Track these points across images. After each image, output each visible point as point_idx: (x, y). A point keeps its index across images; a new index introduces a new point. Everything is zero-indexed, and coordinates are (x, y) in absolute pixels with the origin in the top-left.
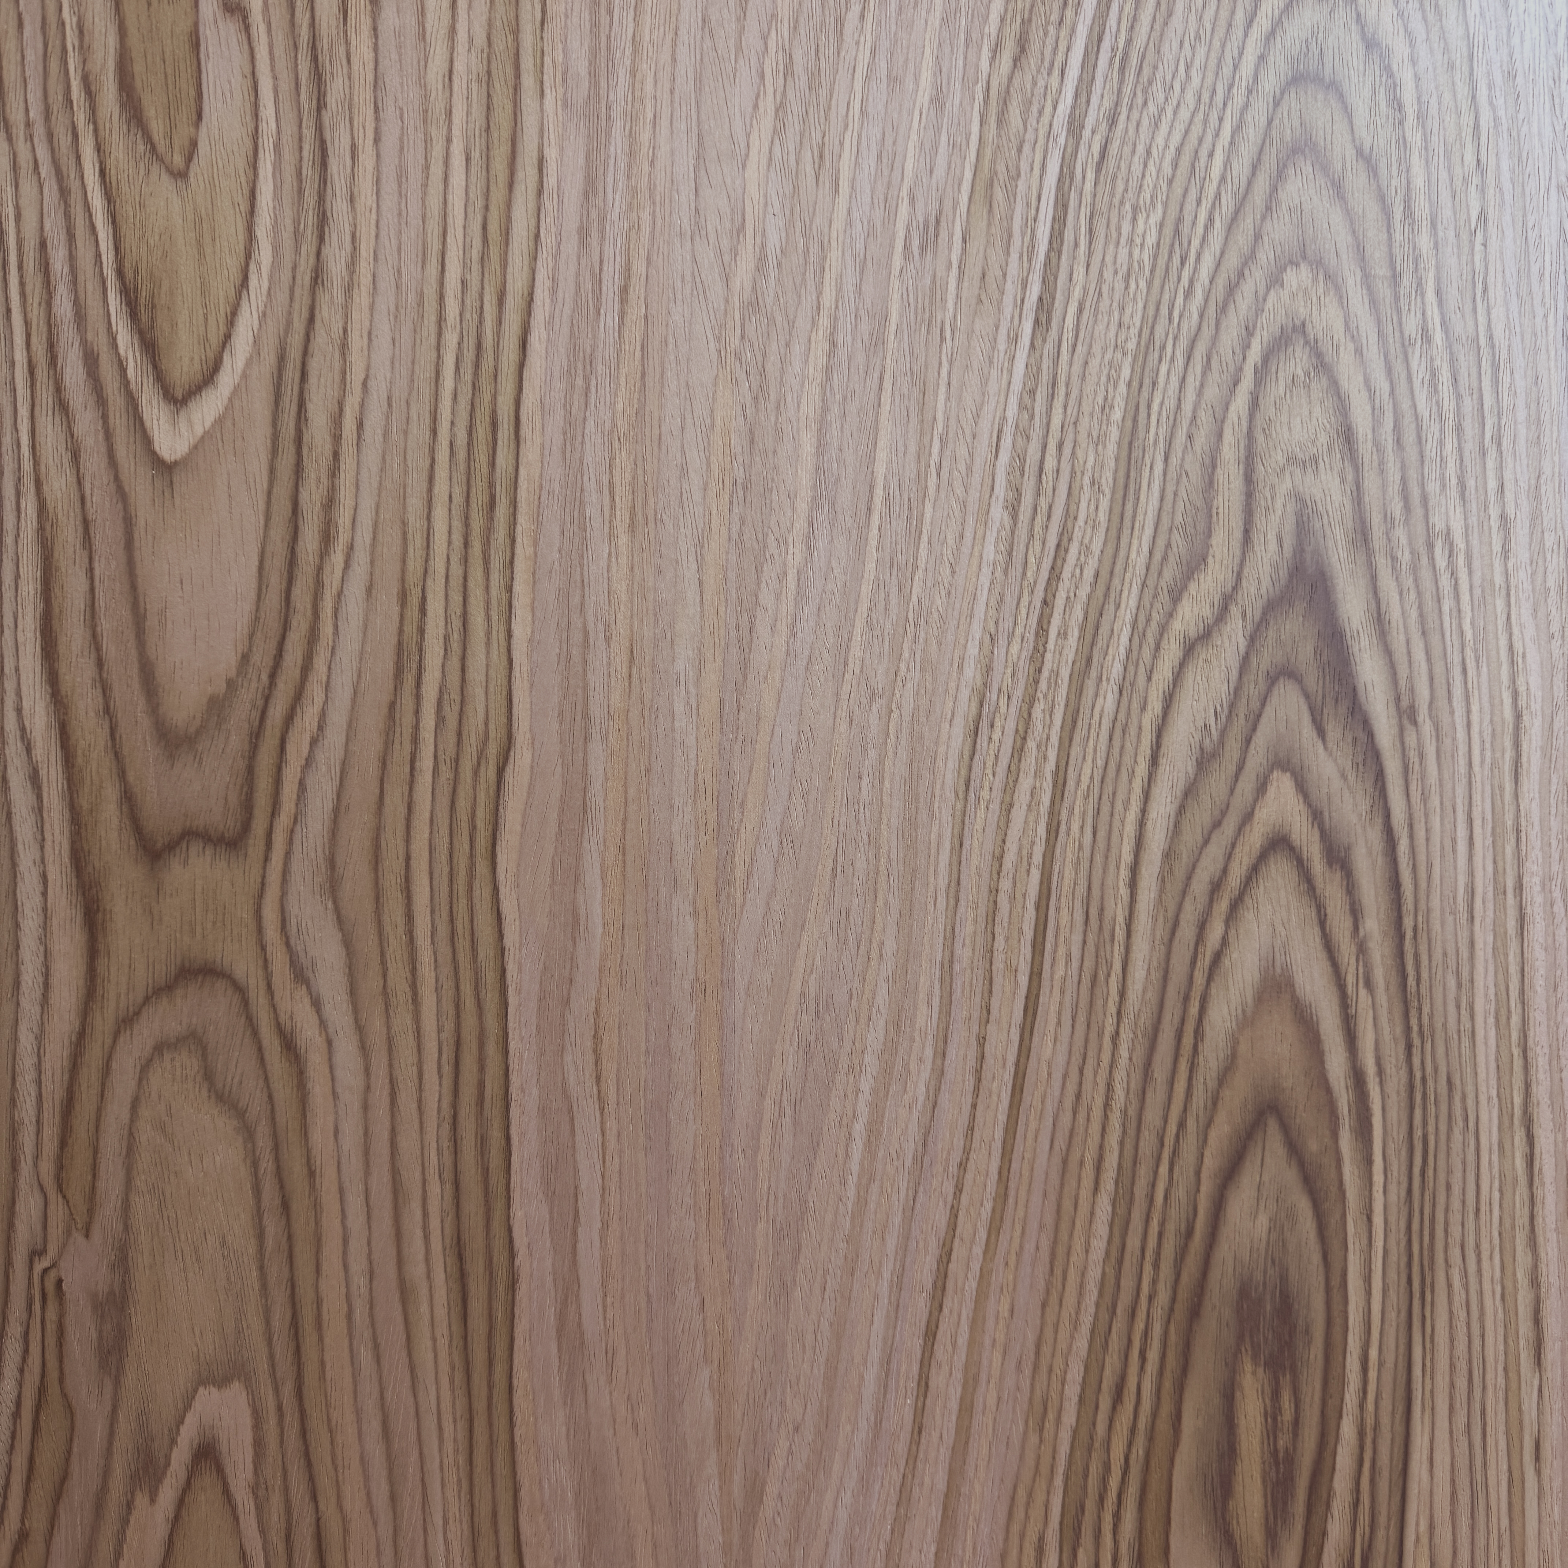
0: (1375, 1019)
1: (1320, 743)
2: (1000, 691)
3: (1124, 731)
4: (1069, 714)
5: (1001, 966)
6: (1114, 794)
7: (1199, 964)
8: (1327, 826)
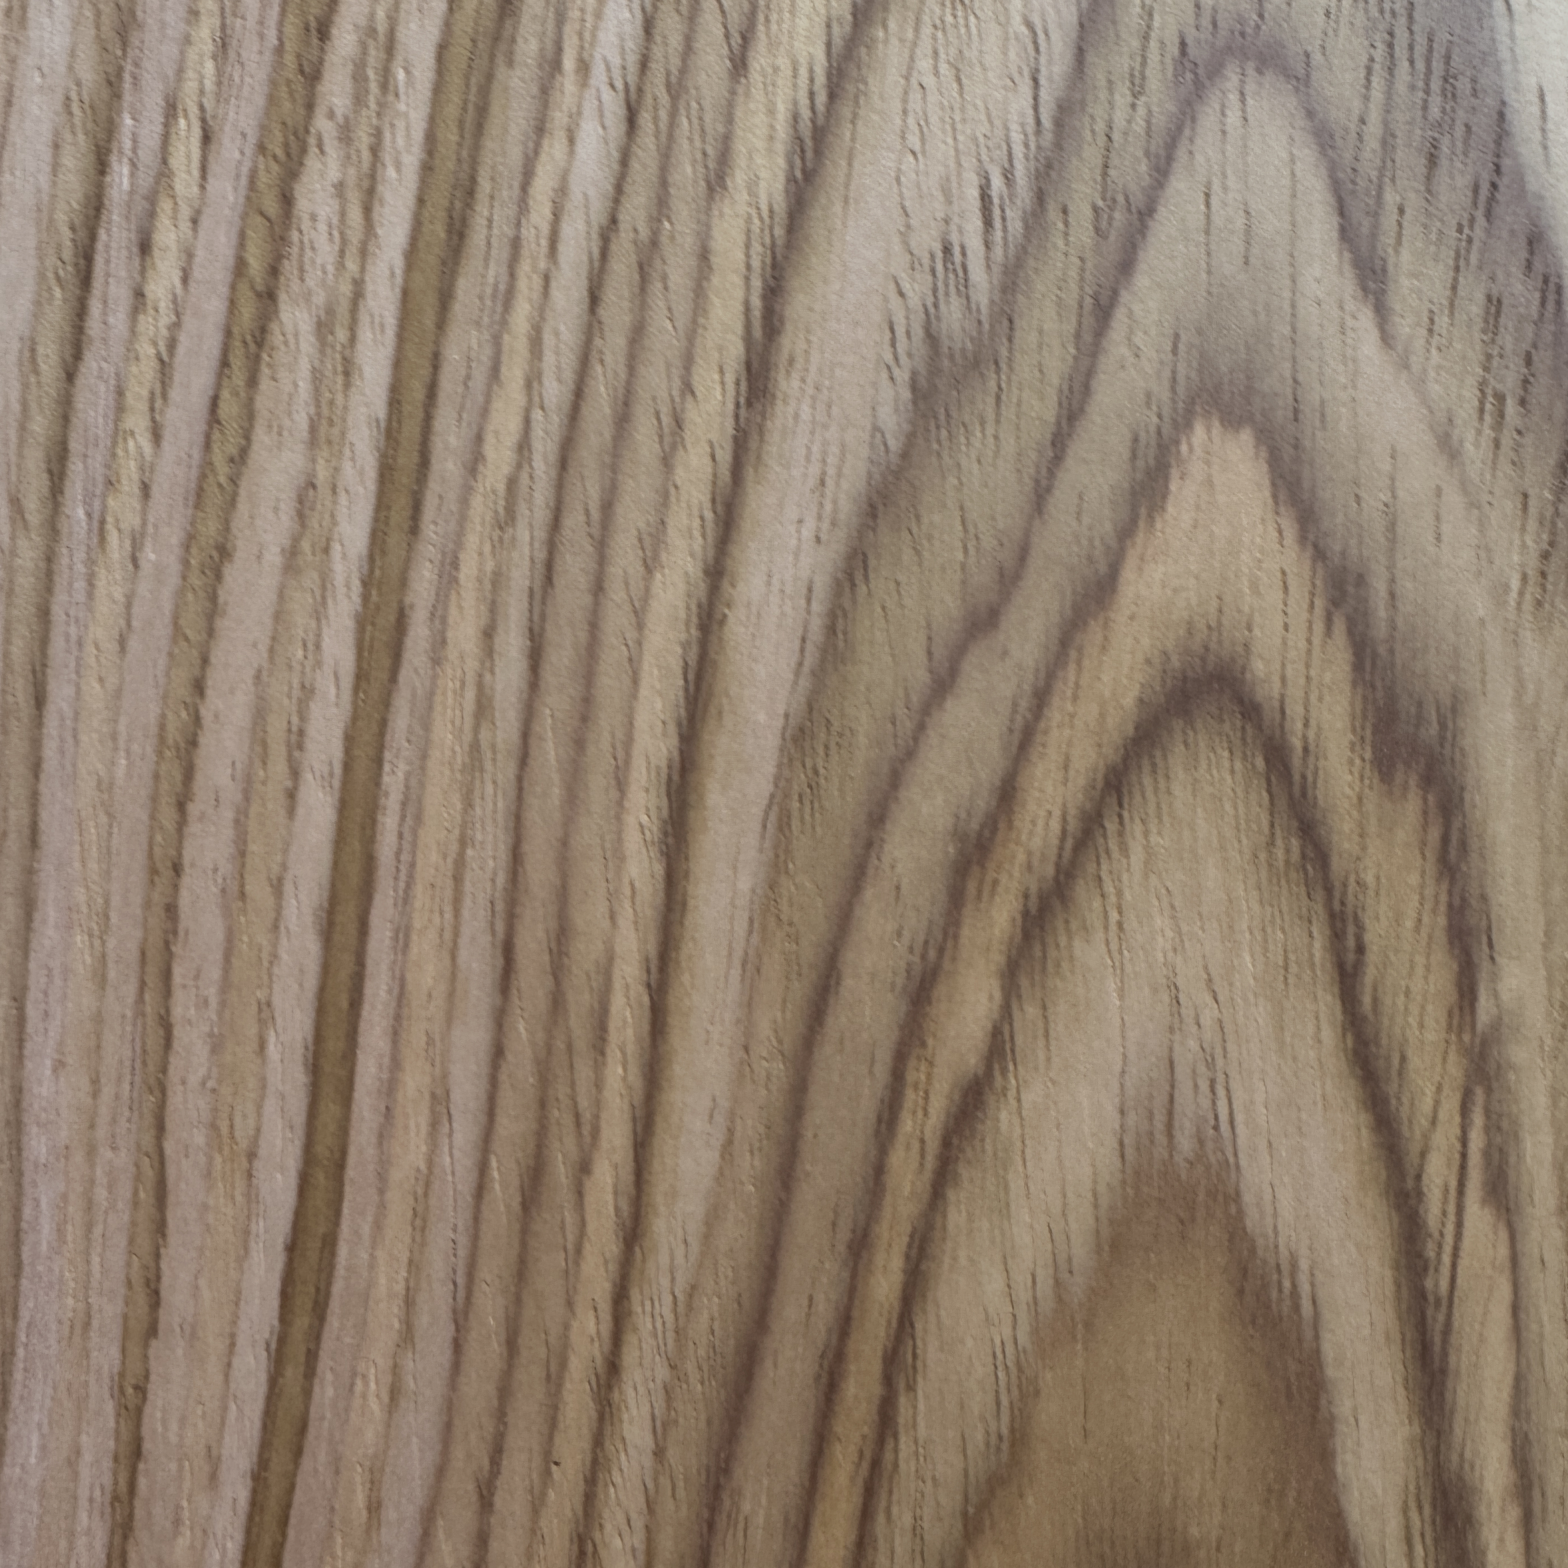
0: (1516, 1309)
1: (1366, 320)
2: (171, 109)
3: (643, 269)
4: (439, 198)
5: (199, 1138)
6: (607, 507)
7: (907, 1125)
8: (1380, 630)
